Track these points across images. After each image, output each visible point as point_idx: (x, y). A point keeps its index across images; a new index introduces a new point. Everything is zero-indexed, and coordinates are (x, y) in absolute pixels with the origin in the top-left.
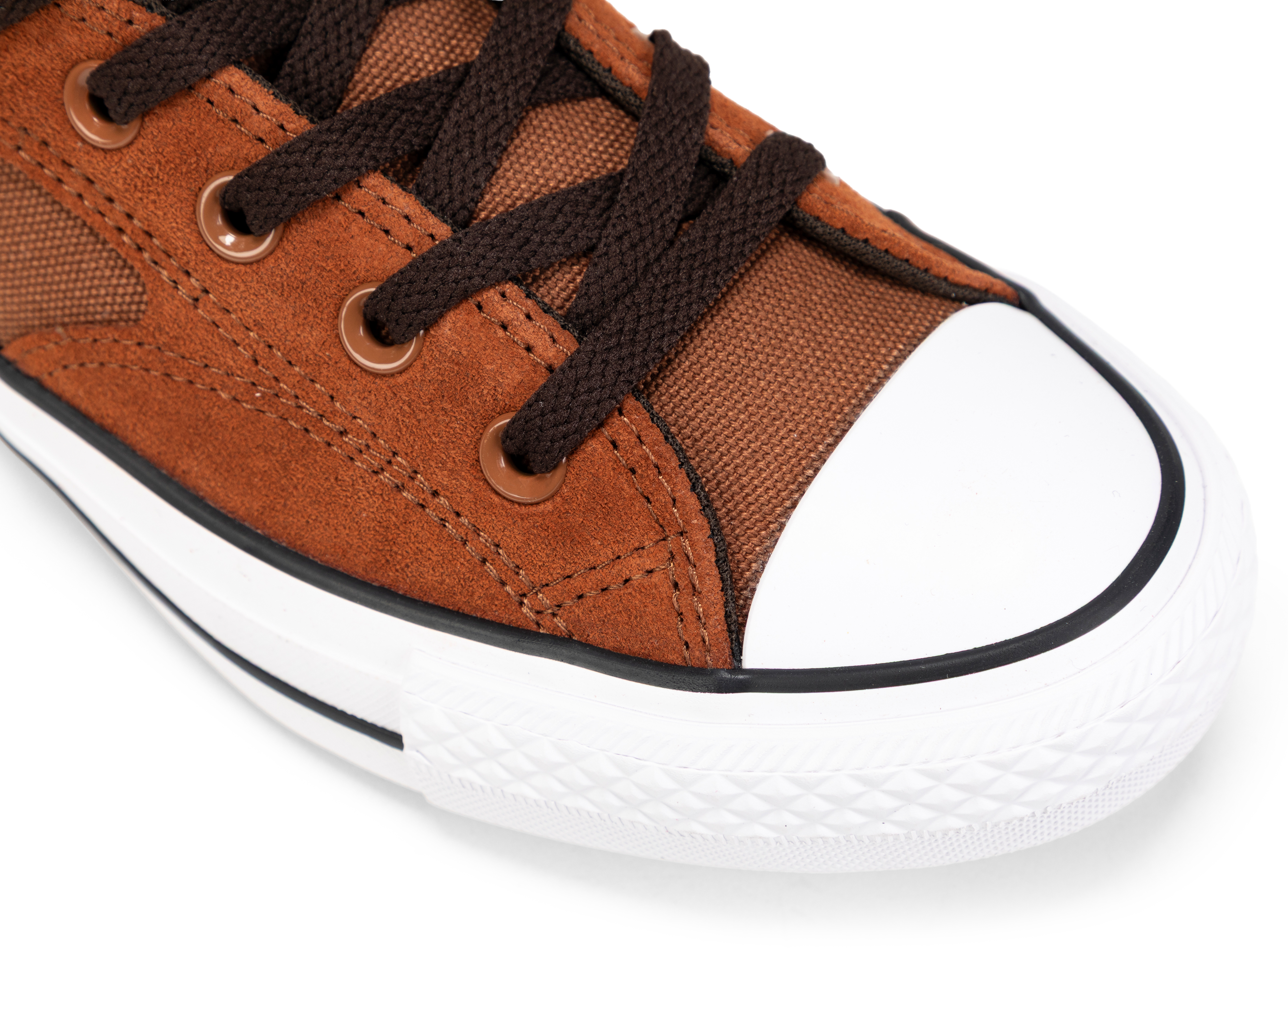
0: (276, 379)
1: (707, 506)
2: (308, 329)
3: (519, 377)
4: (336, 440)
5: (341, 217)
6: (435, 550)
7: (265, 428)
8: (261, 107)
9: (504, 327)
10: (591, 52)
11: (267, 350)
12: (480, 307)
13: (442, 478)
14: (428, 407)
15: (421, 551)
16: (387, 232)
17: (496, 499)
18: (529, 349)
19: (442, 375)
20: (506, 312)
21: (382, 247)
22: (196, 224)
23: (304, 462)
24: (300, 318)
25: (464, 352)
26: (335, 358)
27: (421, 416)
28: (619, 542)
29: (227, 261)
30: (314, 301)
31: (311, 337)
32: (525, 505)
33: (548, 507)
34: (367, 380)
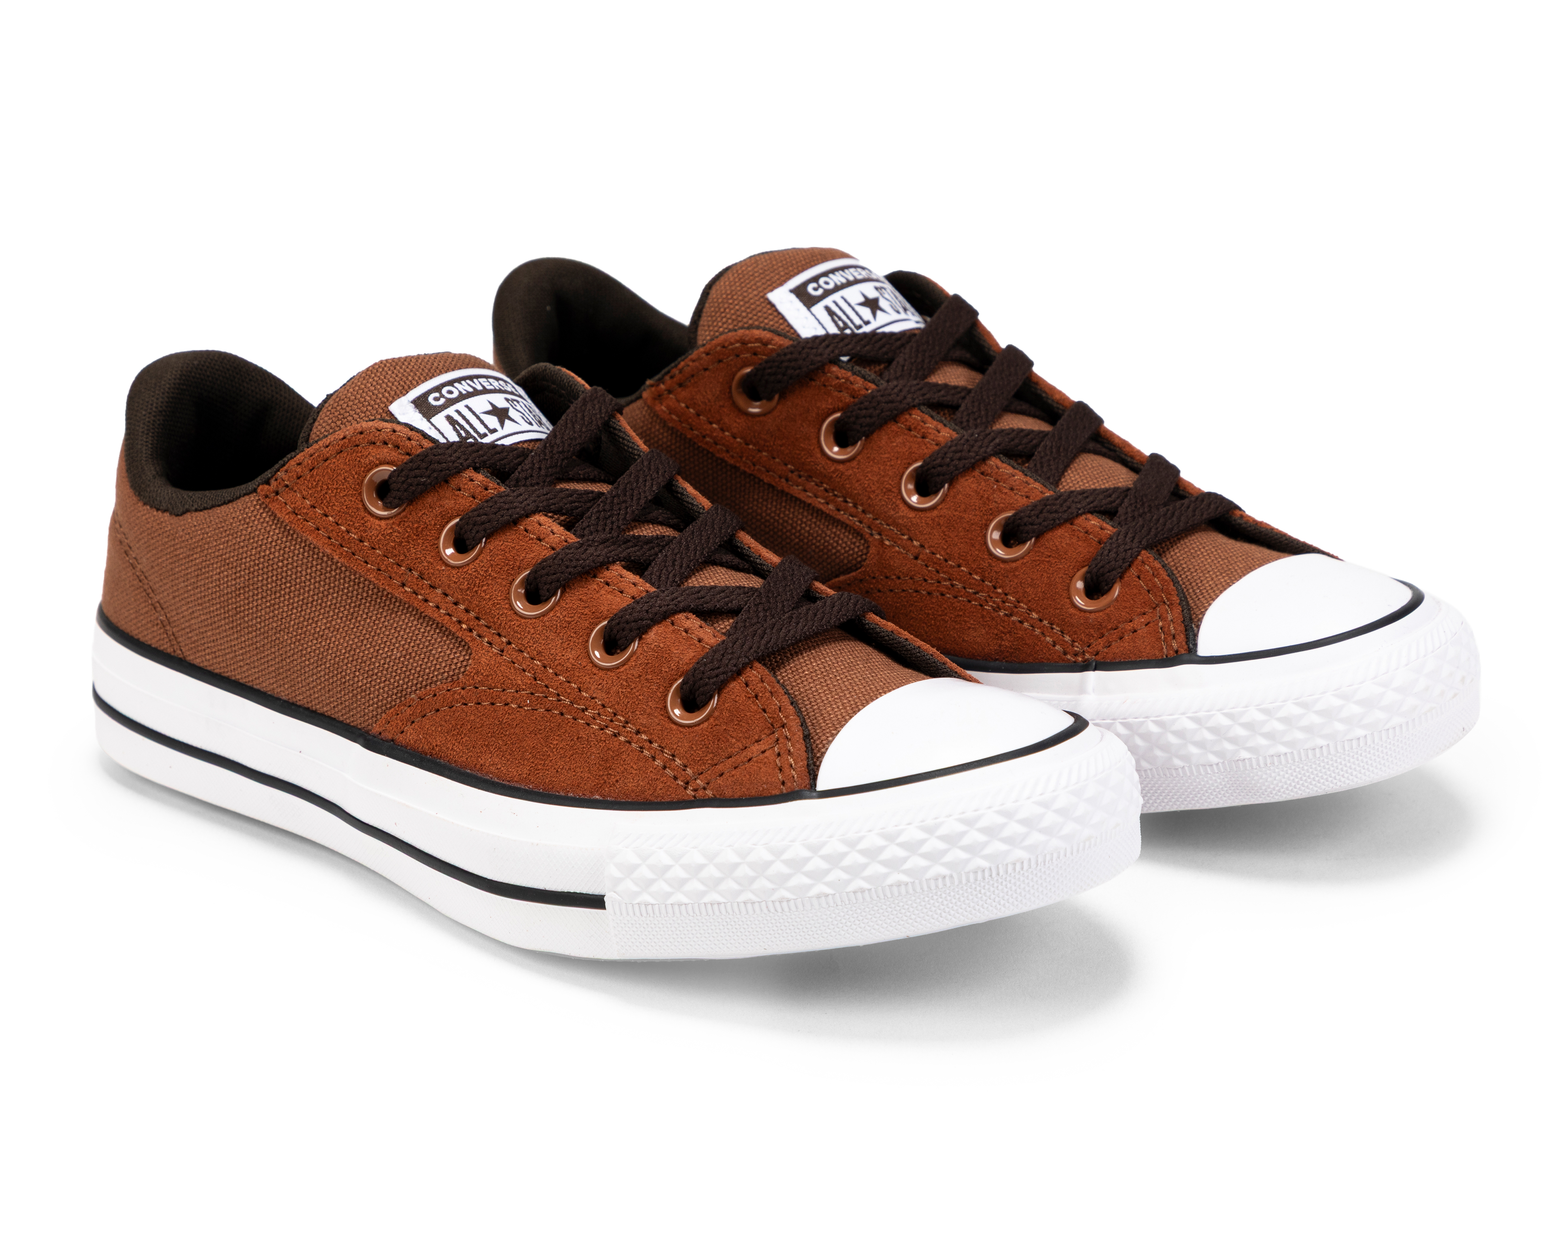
0: (547, 686)
1: (799, 712)
2: (569, 650)
3: (693, 654)
4: (581, 714)
5: (595, 587)
6: (635, 767)
7: (536, 719)
8: (555, 531)
9: (686, 631)
10: (749, 548)
11: (543, 668)
12: (673, 624)
13: (643, 720)
14: (638, 680)
15: (626, 770)
16: (622, 592)
17: (675, 727)
18: (700, 641)
19: (648, 660)
20: (688, 624)
21: (618, 599)
22: (509, 599)
23: (559, 733)
24: (565, 645)
25: (662, 645)
26: (584, 664)
27: (633, 686)
28: (746, 738)
29: (525, 618)
30: (575, 633)
31: (571, 655)
32: (691, 727)
33: (706, 725)
34: (601, 673)
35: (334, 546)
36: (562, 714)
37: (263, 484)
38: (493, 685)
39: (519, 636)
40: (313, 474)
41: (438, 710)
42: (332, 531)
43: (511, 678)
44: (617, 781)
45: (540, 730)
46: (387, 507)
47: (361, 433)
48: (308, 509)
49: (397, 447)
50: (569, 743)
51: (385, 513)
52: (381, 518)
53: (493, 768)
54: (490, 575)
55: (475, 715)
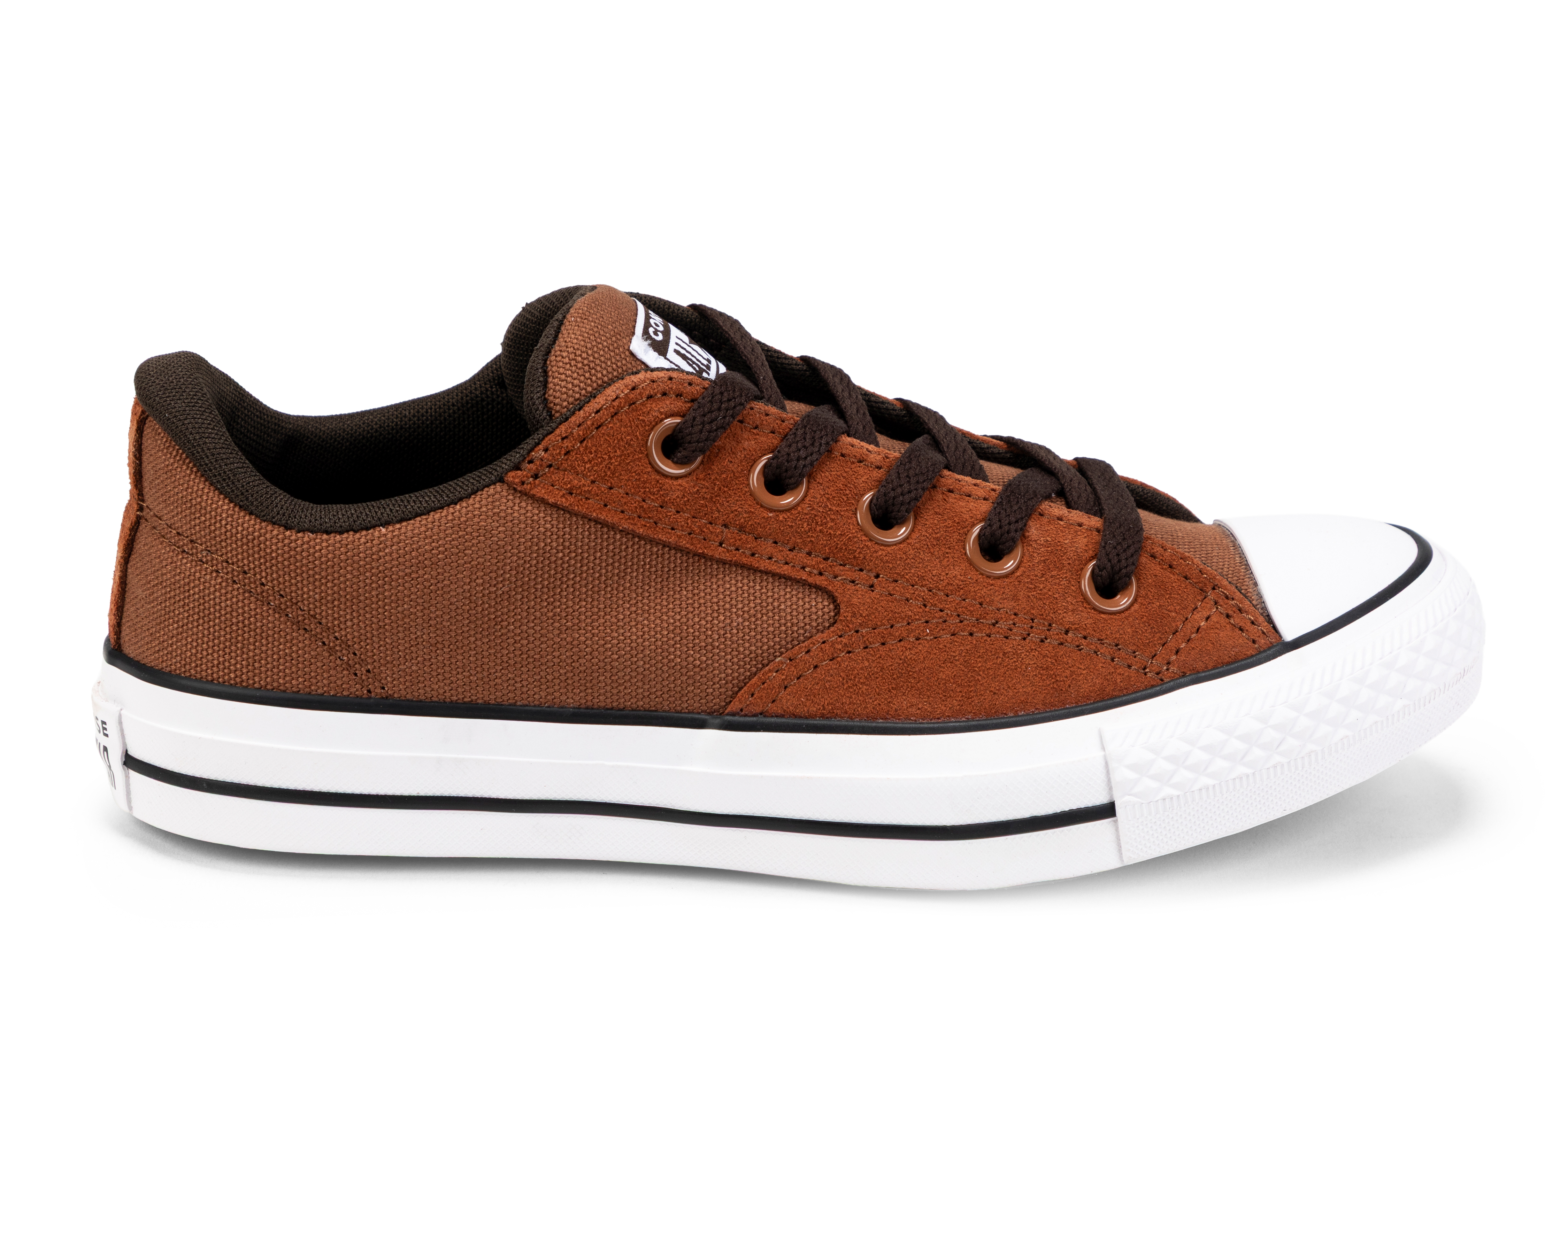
0: (942, 610)
2: (952, 567)
5: (943, 497)
7: (944, 646)
8: (870, 449)
9: (1060, 519)
11: (930, 593)
13: (1070, 618)
14: (1043, 579)
17: (1106, 616)
18: (1080, 525)
19: (1043, 556)
20: (1056, 512)
21: (974, 503)
24: (945, 562)
25: (1049, 539)
26: (975, 578)
27: (1041, 586)
28: (1184, 608)
29: (889, 546)
30: (949, 548)
31: (956, 572)
32: (1123, 612)
33: (1136, 606)
34: (999, 582)
35: (633, 519)
36: (971, 634)
37: (511, 471)
38: (879, 623)
39: (891, 566)
40: (586, 446)
41: (816, 667)
42: (625, 503)
43: (897, 611)
44: (1069, 686)
45: (955, 657)
46: (680, 463)
47: (633, 389)
48: (589, 486)
49: (679, 395)
50: (995, 661)
51: (683, 471)
52: (677, 477)
53: (913, 710)
54: (830, 510)
55: (868, 660)
